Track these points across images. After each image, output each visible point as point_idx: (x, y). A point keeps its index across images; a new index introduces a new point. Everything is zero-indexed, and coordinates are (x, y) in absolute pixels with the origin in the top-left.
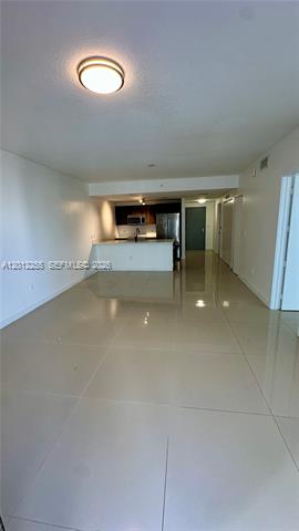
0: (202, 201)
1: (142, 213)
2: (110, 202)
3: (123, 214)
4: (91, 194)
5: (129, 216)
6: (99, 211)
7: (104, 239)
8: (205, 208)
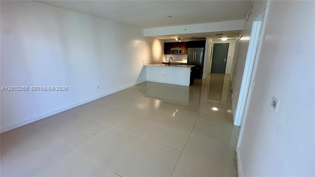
0: (224, 40)
1: (180, 47)
2: (161, 40)
3: (168, 48)
4: (144, 36)
5: (172, 49)
6: (151, 45)
7: (153, 62)
8: (228, 44)
